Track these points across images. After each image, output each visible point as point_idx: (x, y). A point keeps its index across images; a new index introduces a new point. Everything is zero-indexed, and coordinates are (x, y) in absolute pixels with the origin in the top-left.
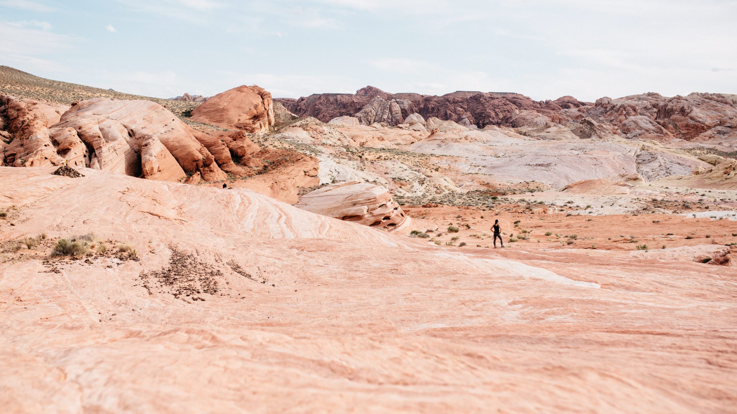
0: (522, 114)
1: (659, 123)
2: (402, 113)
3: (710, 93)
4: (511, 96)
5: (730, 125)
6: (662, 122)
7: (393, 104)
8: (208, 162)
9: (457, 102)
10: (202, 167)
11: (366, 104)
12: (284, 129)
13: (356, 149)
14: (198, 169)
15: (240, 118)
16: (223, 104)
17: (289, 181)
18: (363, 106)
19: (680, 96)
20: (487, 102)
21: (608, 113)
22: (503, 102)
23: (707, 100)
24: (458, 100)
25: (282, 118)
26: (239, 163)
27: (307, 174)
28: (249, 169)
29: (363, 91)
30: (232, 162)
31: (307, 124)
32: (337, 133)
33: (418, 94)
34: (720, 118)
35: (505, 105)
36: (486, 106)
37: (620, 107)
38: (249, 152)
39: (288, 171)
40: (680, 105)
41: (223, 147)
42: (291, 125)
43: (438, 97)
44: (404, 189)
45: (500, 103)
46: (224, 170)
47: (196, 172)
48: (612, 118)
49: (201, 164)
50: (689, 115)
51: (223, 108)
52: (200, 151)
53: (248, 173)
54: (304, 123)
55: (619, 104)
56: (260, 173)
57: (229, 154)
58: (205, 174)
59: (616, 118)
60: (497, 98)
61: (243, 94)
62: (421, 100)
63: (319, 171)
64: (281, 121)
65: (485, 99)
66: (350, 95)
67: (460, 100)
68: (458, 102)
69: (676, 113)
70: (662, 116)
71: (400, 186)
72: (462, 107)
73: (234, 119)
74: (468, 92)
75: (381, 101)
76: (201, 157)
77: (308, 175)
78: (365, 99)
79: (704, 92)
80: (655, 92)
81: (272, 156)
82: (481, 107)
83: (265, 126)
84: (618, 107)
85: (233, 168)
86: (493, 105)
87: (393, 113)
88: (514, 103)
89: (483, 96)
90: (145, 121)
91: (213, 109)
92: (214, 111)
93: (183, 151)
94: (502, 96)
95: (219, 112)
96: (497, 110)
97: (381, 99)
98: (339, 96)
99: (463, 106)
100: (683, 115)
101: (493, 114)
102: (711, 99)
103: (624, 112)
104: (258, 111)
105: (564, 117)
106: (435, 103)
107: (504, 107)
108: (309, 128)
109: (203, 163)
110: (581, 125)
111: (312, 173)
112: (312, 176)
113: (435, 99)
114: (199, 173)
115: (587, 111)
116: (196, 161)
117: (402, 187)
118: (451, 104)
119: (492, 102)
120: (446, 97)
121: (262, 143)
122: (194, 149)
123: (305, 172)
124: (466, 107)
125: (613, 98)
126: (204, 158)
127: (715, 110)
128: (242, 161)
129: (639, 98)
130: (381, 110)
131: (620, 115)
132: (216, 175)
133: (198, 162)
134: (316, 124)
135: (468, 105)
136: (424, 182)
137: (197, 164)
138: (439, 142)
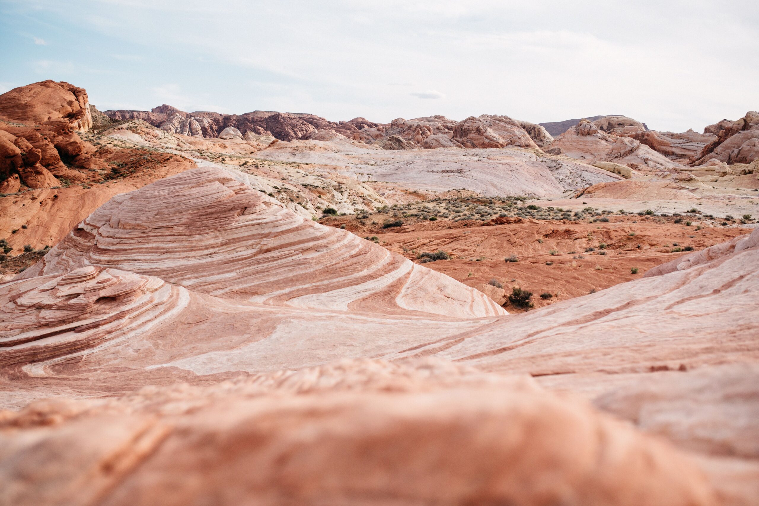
0: (322, 133)
1: (458, 141)
2: (202, 131)
3: (498, 115)
4: (307, 117)
5: (519, 144)
6: (460, 140)
7: (192, 122)
8: (31, 159)
9: (256, 122)
10: (21, 167)
11: (165, 122)
12: (106, 132)
14: (13, 170)
15: (51, 115)
16: (25, 99)
18: (162, 123)
19: (473, 117)
20: (286, 122)
21: (406, 133)
22: (300, 122)
23: (497, 122)
24: (257, 120)
26: (72, 165)
28: (91, 174)
29: (158, 109)
30: (62, 164)
31: (136, 127)
32: (173, 138)
33: (217, 113)
34: (510, 137)
36: (285, 125)
37: (417, 127)
39: (162, 173)
40: (475, 125)
41: (46, 142)
42: (116, 128)
43: (237, 116)
44: (325, 200)
45: (297, 123)
46: (54, 174)
47: (11, 175)
48: (410, 137)
49: (19, 161)
50: (484, 134)
51: (26, 103)
52: (16, 143)
53: (91, 178)
54: (131, 125)
55: (416, 125)
56: (108, 177)
57: (56, 152)
58: (27, 177)
59: (414, 137)
60: (294, 118)
61: (50, 90)
62: (220, 119)
64: (99, 125)
65: (284, 119)
67: (259, 119)
69: (473, 132)
70: (458, 135)
71: (318, 195)
73: (42, 116)
74: (266, 112)
76: (18, 151)
78: (162, 117)
79: (493, 115)
80: (441, 115)
81: (119, 157)
82: (279, 126)
83: (84, 127)
84: (414, 127)
85: (65, 171)
86: (291, 125)
87: (193, 131)
88: (311, 123)
89: (281, 116)
91: (11, 105)
92: (13, 106)
94: (298, 116)
95: (21, 108)
96: (296, 129)
97: (180, 117)
98: (135, 113)
99: (262, 125)
100: (479, 134)
101: (292, 133)
102: (500, 121)
103: (421, 132)
104: (74, 108)
105: (365, 135)
106: (237, 123)
107: (302, 126)
108: (139, 131)
109: (23, 160)
110: (390, 142)
113: (234, 118)
114: (17, 175)
115: (386, 130)
116: (13, 156)
117: (322, 196)
118: (250, 122)
119: (290, 122)
120: (245, 116)
121: (96, 142)
122: (5, 139)
124: (265, 126)
125: (406, 120)
126: (24, 153)
127: (506, 131)
128: (77, 163)
129: (428, 120)
130: (181, 128)
131: (417, 134)
132: (47, 179)
133: (14, 158)
134: (147, 127)
135: (267, 124)
136: (343, 189)
137: (12, 162)
138: (291, 150)
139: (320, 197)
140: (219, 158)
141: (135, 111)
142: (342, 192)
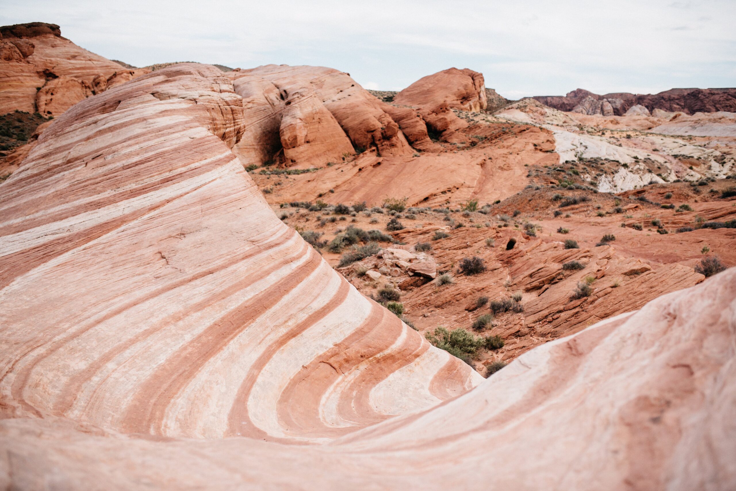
2: (614, 111)
7: (605, 104)
8: (389, 133)
9: (672, 100)
10: (379, 140)
11: (577, 105)
12: (497, 112)
13: (592, 128)
14: (373, 144)
15: (446, 99)
16: (429, 86)
17: (511, 157)
18: (574, 106)
20: (707, 98)
22: (725, 97)
24: (674, 98)
25: (496, 103)
26: (438, 140)
27: (538, 147)
28: (450, 146)
29: (573, 93)
30: (428, 139)
31: (526, 106)
35: (727, 100)
36: (706, 102)
38: (452, 127)
39: (509, 144)
41: (418, 119)
42: (507, 108)
43: (653, 95)
44: (697, 172)
45: (722, 99)
46: (416, 149)
47: (370, 147)
49: (378, 134)
51: (429, 90)
52: (380, 119)
54: (521, 104)
56: (465, 149)
57: (424, 129)
58: (382, 150)
60: (718, 94)
61: (452, 76)
62: (634, 99)
63: (556, 144)
65: (705, 95)
66: (560, 97)
67: (676, 97)
68: (674, 99)
71: (689, 166)
72: (678, 104)
73: (439, 100)
74: (685, 89)
75: (593, 101)
76: (379, 125)
77: (541, 150)
78: (575, 100)
81: (484, 130)
82: (699, 103)
83: (475, 107)
85: (428, 145)
86: (713, 101)
87: (605, 112)
89: (702, 92)
90: (313, 84)
91: (416, 92)
92: (418, 93)
93: (355, 120)
94: (723, 91)
97: (593, 99)
98: (549, 98)
99: (680, 103)
104: (468, 91)
106: (649, 101)
107: (726, 102)
108: (528, 110)
109: (382, 134)
111: (547, 146)
112: (547, 152)
113: (649, 98)
114: (374, 148)
116: (371, 131)
117: (694, 167)
118: (667, 101)
119: (712, 98)
120: (661, 95)
121: (471, 118)
122: (370, 115)
123: (535, 145)
124: (683, 104)
126: (384, 127)
128: (443, 138)
130: (592, 110)
133: (374, 133)
134: (537, 106)
135: (685, 102)
136: (725, 160)
137: (372, 136)
138: (692, 124)
139: (691, 168)
140: (599, 132)
141: (549, 97)
142: (725, 163)
